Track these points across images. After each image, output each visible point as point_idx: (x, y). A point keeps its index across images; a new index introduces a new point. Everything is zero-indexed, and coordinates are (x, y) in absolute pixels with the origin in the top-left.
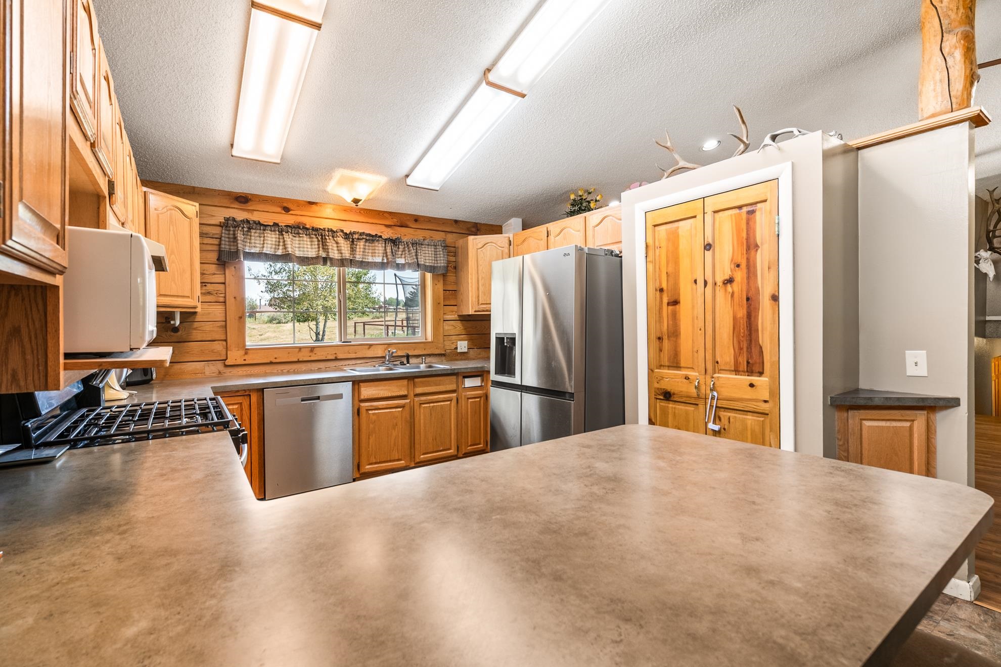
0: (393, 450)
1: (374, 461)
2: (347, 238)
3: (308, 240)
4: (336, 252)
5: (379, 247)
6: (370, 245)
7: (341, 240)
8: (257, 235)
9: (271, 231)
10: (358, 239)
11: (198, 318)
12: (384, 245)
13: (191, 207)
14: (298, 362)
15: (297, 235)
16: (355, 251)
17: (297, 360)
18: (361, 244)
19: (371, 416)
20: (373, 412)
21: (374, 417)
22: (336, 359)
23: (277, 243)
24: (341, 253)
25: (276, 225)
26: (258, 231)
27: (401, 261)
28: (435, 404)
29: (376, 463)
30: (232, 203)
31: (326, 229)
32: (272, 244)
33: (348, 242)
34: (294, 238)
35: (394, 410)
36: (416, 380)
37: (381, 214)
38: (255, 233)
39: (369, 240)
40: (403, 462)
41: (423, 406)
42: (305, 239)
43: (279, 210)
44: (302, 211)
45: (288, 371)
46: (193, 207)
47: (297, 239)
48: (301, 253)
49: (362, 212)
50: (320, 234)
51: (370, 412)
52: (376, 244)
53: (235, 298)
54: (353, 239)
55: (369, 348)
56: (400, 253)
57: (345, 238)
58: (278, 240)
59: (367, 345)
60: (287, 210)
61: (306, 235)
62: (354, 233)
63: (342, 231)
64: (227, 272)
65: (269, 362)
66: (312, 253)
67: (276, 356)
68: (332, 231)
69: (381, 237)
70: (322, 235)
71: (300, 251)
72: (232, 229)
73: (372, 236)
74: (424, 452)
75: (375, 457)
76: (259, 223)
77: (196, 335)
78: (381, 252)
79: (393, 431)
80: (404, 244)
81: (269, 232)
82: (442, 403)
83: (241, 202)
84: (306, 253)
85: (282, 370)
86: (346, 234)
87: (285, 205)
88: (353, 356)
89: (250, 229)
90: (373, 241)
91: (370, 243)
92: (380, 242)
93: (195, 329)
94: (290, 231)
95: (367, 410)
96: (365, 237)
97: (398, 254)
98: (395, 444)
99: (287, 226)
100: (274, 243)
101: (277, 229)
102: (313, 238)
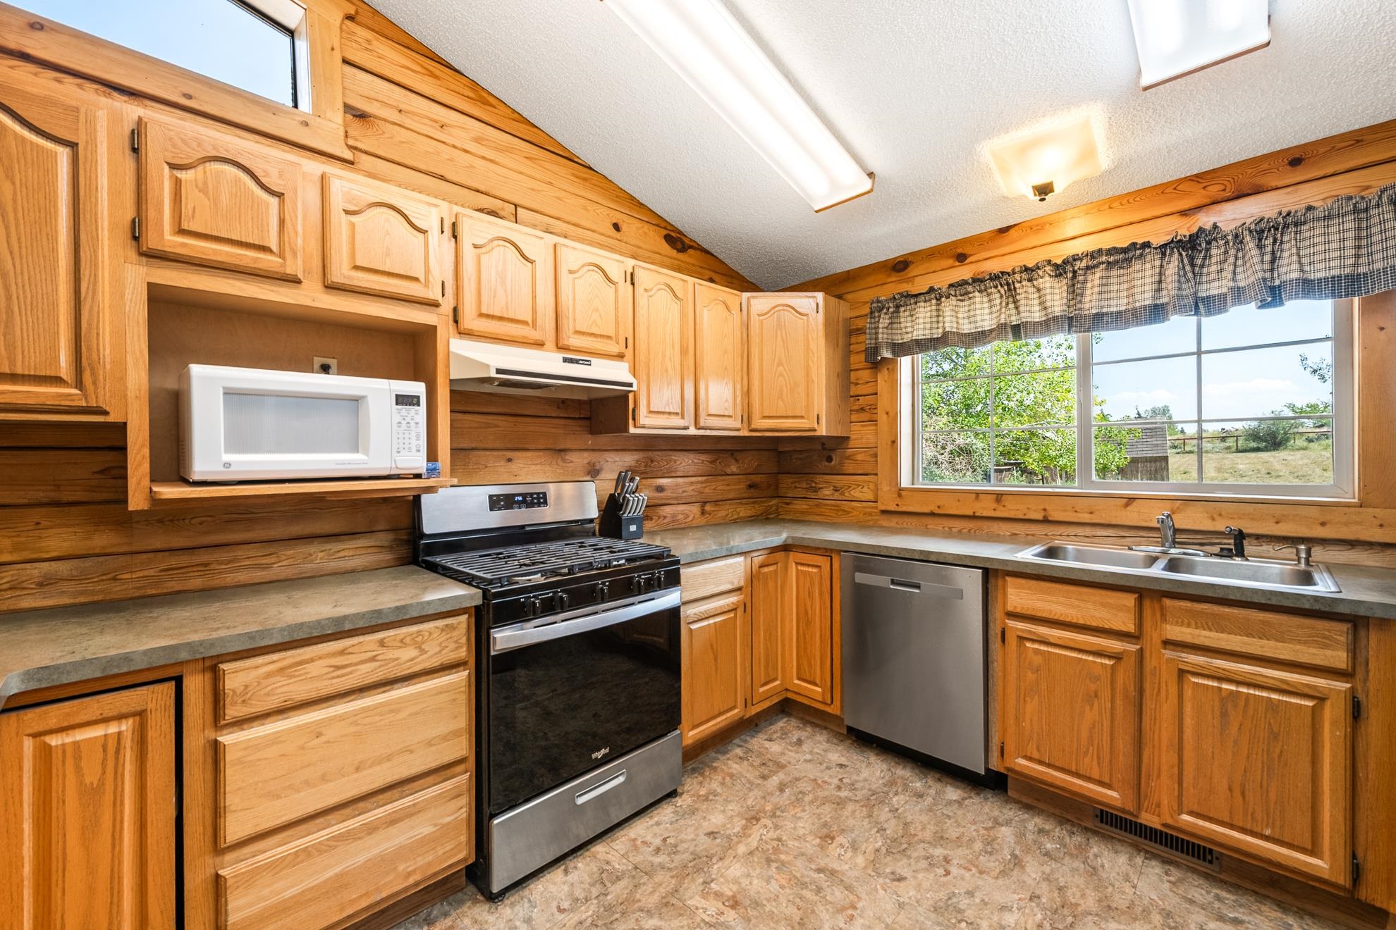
0: (1086, 753)
1: (1036, 755)
2: (1061, 275)
3: (986, 299)
4: (1037, 308)
5: (1145, 272)
6: (1122, 272)
7: (1046, 282)
8: (907, 313)
9: (925, 301)
10: (1088, 268)
11: (852, 444)
12: (1157, 263)
13: (811, 303)
15: (966, 297)
16: (1082, 295)
17: (971, 514)
18: (1096, 277)
19: (1030, 653)
20: (1036, 646)
21: (1038, 660)
22: (1046, 521)
23: (934, 319)
24: (1046, 308)
25: (931, 290)
26: (908, 308)
27: (1214, 288)
29: (1041, 762)
30: (889, 276)
31: (1017, 270)
32: (924, 323)
33: (1065, 281)
34: (962, 304)
35: (1091, 658)
36: (1168, 602)
37: (1170, 190)
38: (905, 311)
39: (1117, 262)
40: (1115, 794)
41: (1194, 680)
42: (977, 300)
43: (950, 262)
44: (989, 250)
46: (811, 300)
47: (966, 303)
48: (973, 325)
49: (1115, 205)
50: (1003, 282)
51: (1028, 645)
52: (1138, 265)
53: (887, 413)
54: (1074, 272)
55: (1127, 505)
56: (1214, 268)
57: (1056, 276)
58: (935, 313)
59: (1121, 497)
60: (962, 258)
61: (980, 291)
62: (1075, 258)
63: (1049, 262)
64: (879, 376)
66: (987, 323)
67: (938, 504)
68: (1026, 269)
69: (1147, 245)
70: (1008, 284)
71: (970, 323)
72: (877, 314)
73: (1124, 250)
75: (1038, 750)
76: (909, 296)
77: (849, 467)
78: (1149, 280)
79: (1087, 708)
80: (1227, 242)
81: (922, 304)
82: (1275, 696)
83: (899, 270)
84: (979, 324)
86: (1056, 266)
87: (960, 251)
88: (1086, 518)
89: (898, 307)
90: (1128, 261)
91: (1121, 268)
92: (1148, 258)
93: (848, 458)
94: (953, 293)
95: (1021, 639)
96: (1104, 259)
97: (1208, 274)
98: (1091, 739)
99: (951, 286)
100: (928, 320)
101: (933, 296)
102: (991, 293)
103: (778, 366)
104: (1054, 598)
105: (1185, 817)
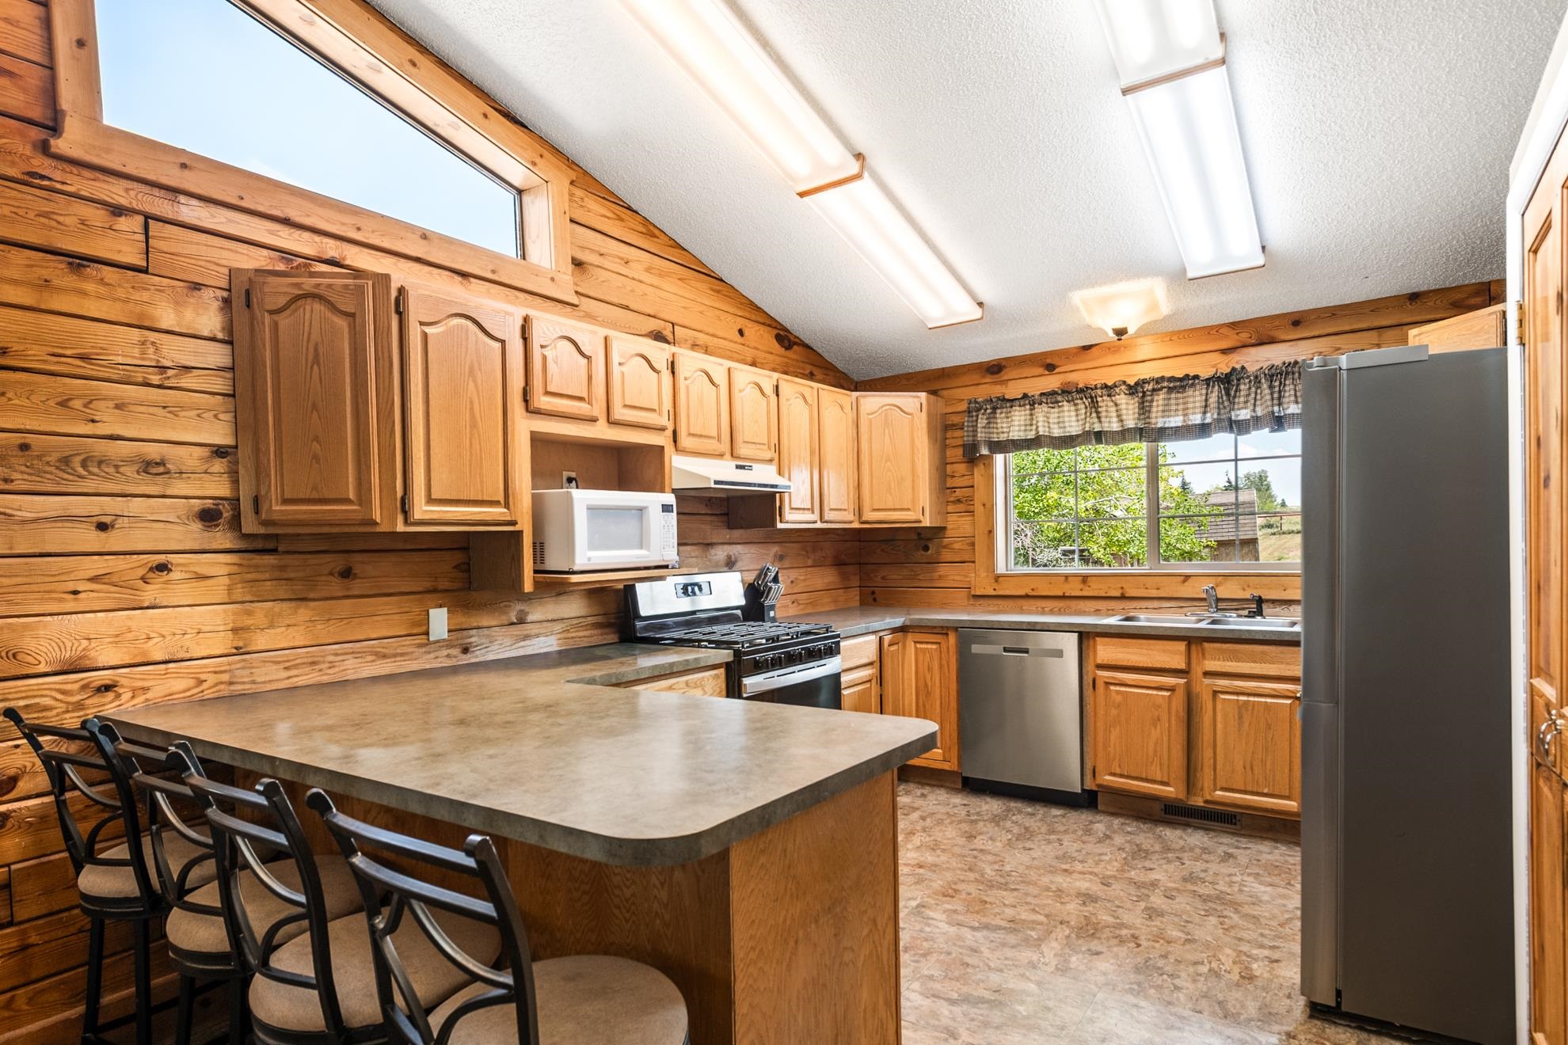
0: (1152, 763)
1: (1118, 771)
2: (1133, 393)
3: (1073, 408)
4: (1115, 419)
5: (1196, 396)
6: (1180, 395)
7: (1122, 399)
8: (1003, 415)
9: (1020, 406)
10: (1154, 390)
11: (949, 533)
12: (1204, 391)
13: (914, 402)
14: (1064, 597)
15: (1056, 405)
16: (1150, 412)
17: (1061, 594)
18: (1160, 397)
19: (1114, 694)
20: (1118, 688)
21: (1119, 698)
22: (1123, 597)
23: (1028, 422)
24: (1122, 421)
25: (1025, 396)
26: (1004, 410)
27: (1244, 414)
28: (1252, 699)
29: (1122, 776)
30: (983, 377)
31: (1099, 386)
32: (1020, 425)
33: (1137, 399)
34: (1052, 410)
35: (1155, 692)
36: (1206, 645)
37: (1214, 332)
38: (1001, 413)
39: (1175, 387)
41: (1222, 696)
42: (1066, 408)
43: (1041, 370)
44: (1075, 363)
45: (1051, 610)
46: (916, 400)
47: (1056, 410)
48: (1062, 430)
49: (1175, 338)
50: (1088, 395)
51: (1112, 688)
52: (1190, 392)
53: (984, 505)
54: (1144, 392)
55: (1184, 582)
56: (1242, 399)
57: (1130, 394)
58: (1028, 417)
59: (1180, 575)
60: (1051, 368)
61: (1068, 401)
62: (1145, 382)
63: (1124, 382)
64: (976, 471)
65: (1024, 594)
66: (1074, 429)
67: (1033, 586)
68: (1106, 386)
69: (1196, 377)
70: (1091, 397)
71: (1060, 428)
72: (974, 414)
73: (1180, 380)
74: (1224, 785)
75: (1120, 766)
76: (1004, 400)
77: (947, 555)
78: (1198, 404)
79: (1153, 729)
80: (1250, 381)
81: (1018, 408)
82: (1269, 700)
83: (993, 373)
84: (1068, 429)
85: (1043, 608)
86: (1130, 387)
87: (1049, 361)
88: (1154, 593)
89: (994, 409)
90: (1184, 388)
91: (1179, 392)
92: (1198, 387)
93: (945, 547)
94: (1045, 401)
95: (1107, 684)
96: (1166, 384)
97: (1239, 403)
98: (1155, 751)
99: (1042, 394)
100: (1022, 423)
101: (1027, 402)
102: (1077, 404)
103: (886, 462)
104: (1131, 650)
105: (1218, 793)
